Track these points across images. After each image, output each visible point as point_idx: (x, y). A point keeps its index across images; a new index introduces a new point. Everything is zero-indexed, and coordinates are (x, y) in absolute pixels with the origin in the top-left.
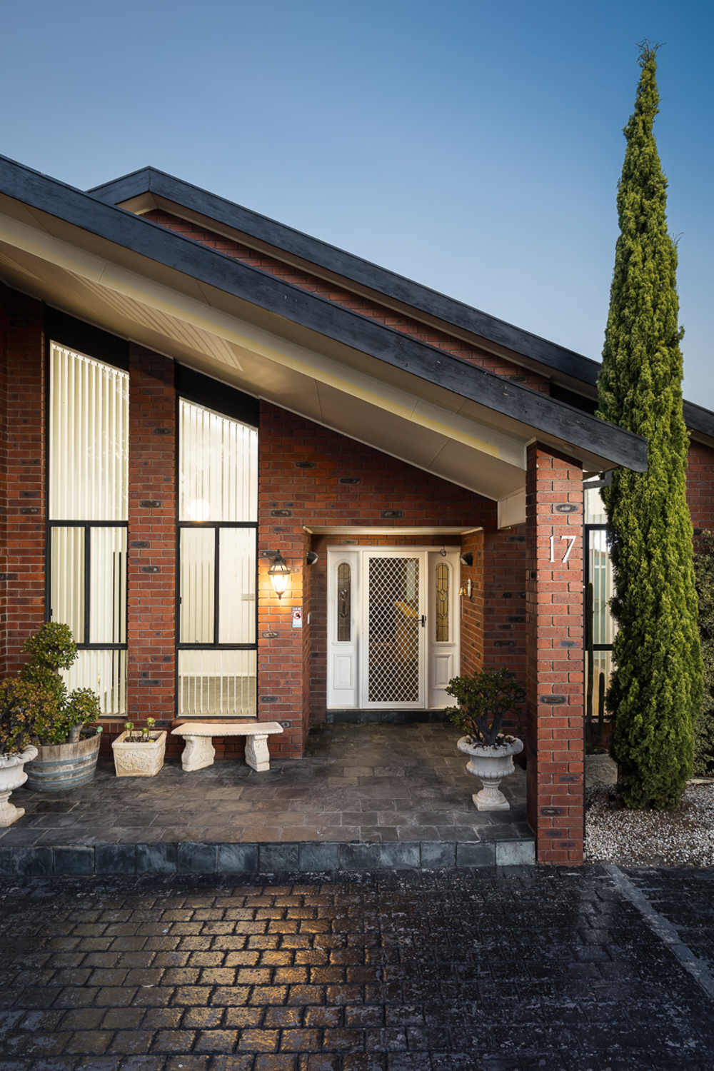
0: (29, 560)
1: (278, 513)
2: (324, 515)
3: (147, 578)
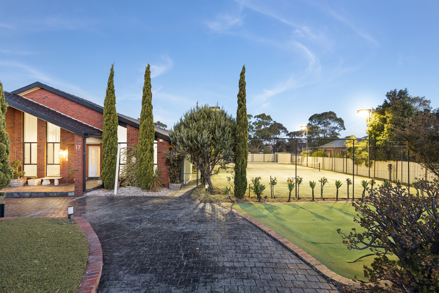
0: (19, 149)
1: (63, 141)
2: (72, 141)
3: (40, 152)
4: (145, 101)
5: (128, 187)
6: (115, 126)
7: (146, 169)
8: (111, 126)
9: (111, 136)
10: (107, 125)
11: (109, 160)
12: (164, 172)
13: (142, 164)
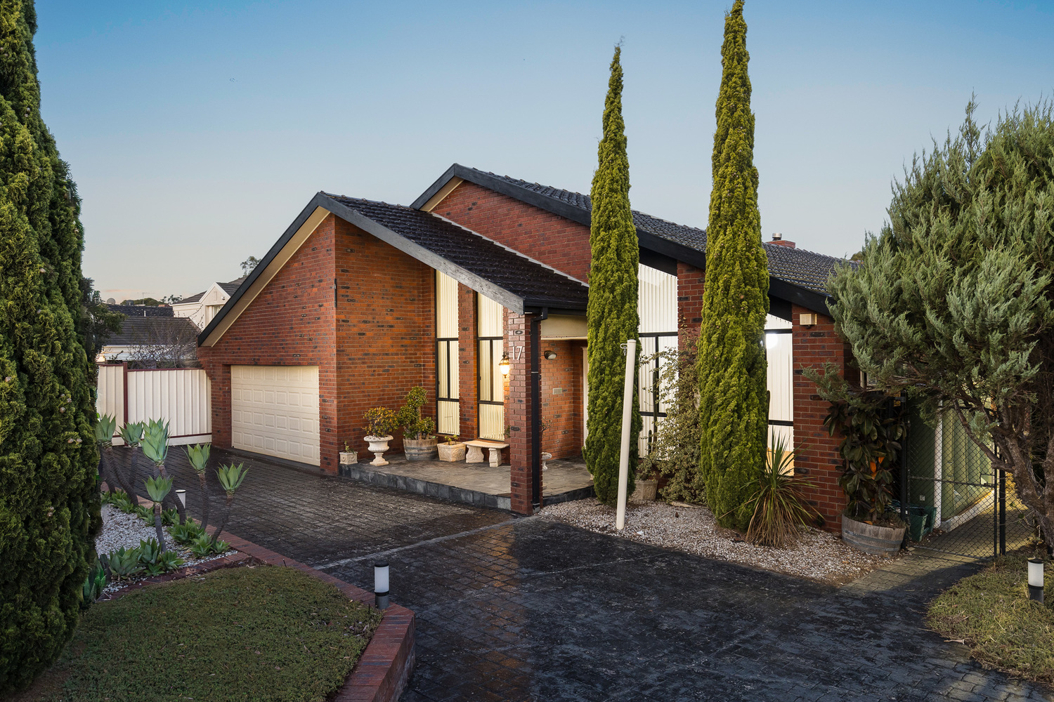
3: (465, 366)
4: (723, 155)
5: (679, 504)
6: (627, 272)
7: (727, 443)
8: (613, 272)
9: (610, 311)
10: (598, 269)
11: (605, 399)
12: (822, 461)
13: (712, 418)
